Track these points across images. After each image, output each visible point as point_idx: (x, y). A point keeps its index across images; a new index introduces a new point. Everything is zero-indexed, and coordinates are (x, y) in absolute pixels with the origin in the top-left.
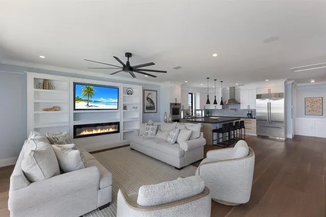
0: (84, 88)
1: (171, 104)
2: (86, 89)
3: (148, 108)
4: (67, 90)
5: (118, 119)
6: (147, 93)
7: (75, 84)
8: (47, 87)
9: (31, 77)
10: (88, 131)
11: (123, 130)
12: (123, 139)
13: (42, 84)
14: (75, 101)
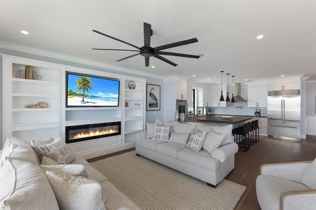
0: (79, 79)
1: (178, 101)
2: (82, 80)
3: (151, 105)
4: (58, 81)
5: (119, 118)
6: (150, 87)
7: (68, 73)
8: (31, 75)
9: (8, 62)
10: (84, 133)
11: (125, 131)
12: (125, 142)
13: (24, 73)
14: (67, 95)
